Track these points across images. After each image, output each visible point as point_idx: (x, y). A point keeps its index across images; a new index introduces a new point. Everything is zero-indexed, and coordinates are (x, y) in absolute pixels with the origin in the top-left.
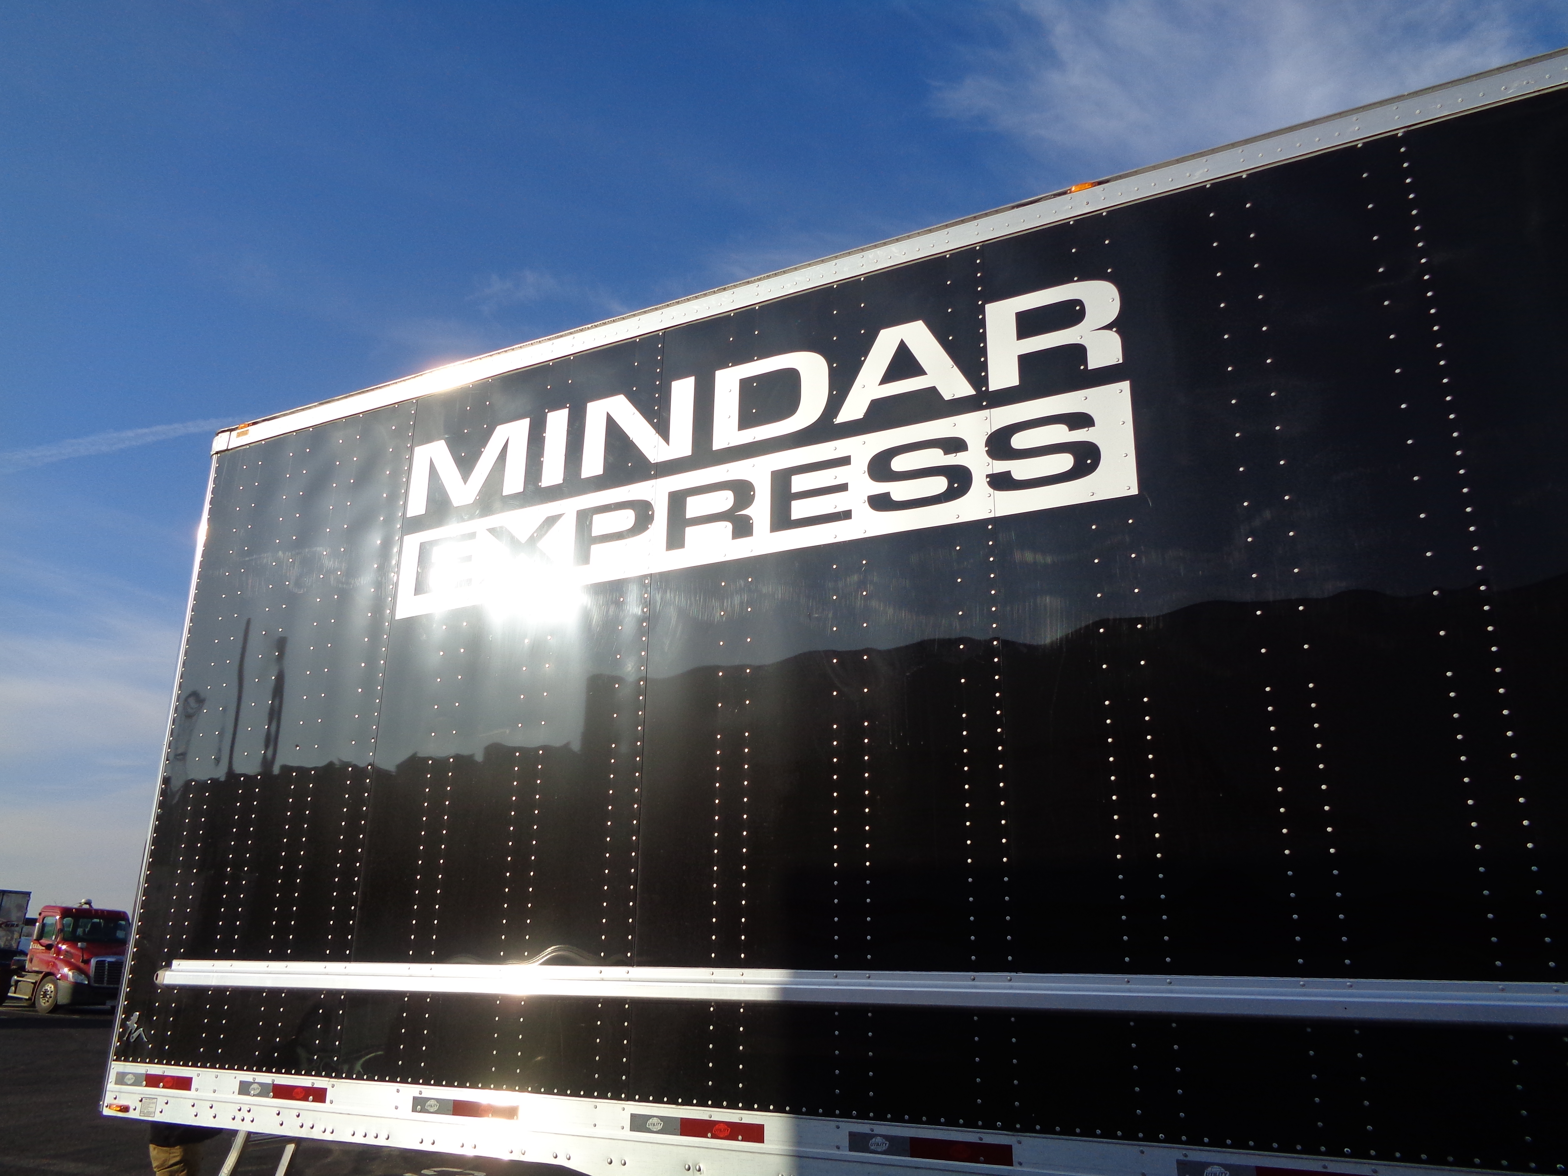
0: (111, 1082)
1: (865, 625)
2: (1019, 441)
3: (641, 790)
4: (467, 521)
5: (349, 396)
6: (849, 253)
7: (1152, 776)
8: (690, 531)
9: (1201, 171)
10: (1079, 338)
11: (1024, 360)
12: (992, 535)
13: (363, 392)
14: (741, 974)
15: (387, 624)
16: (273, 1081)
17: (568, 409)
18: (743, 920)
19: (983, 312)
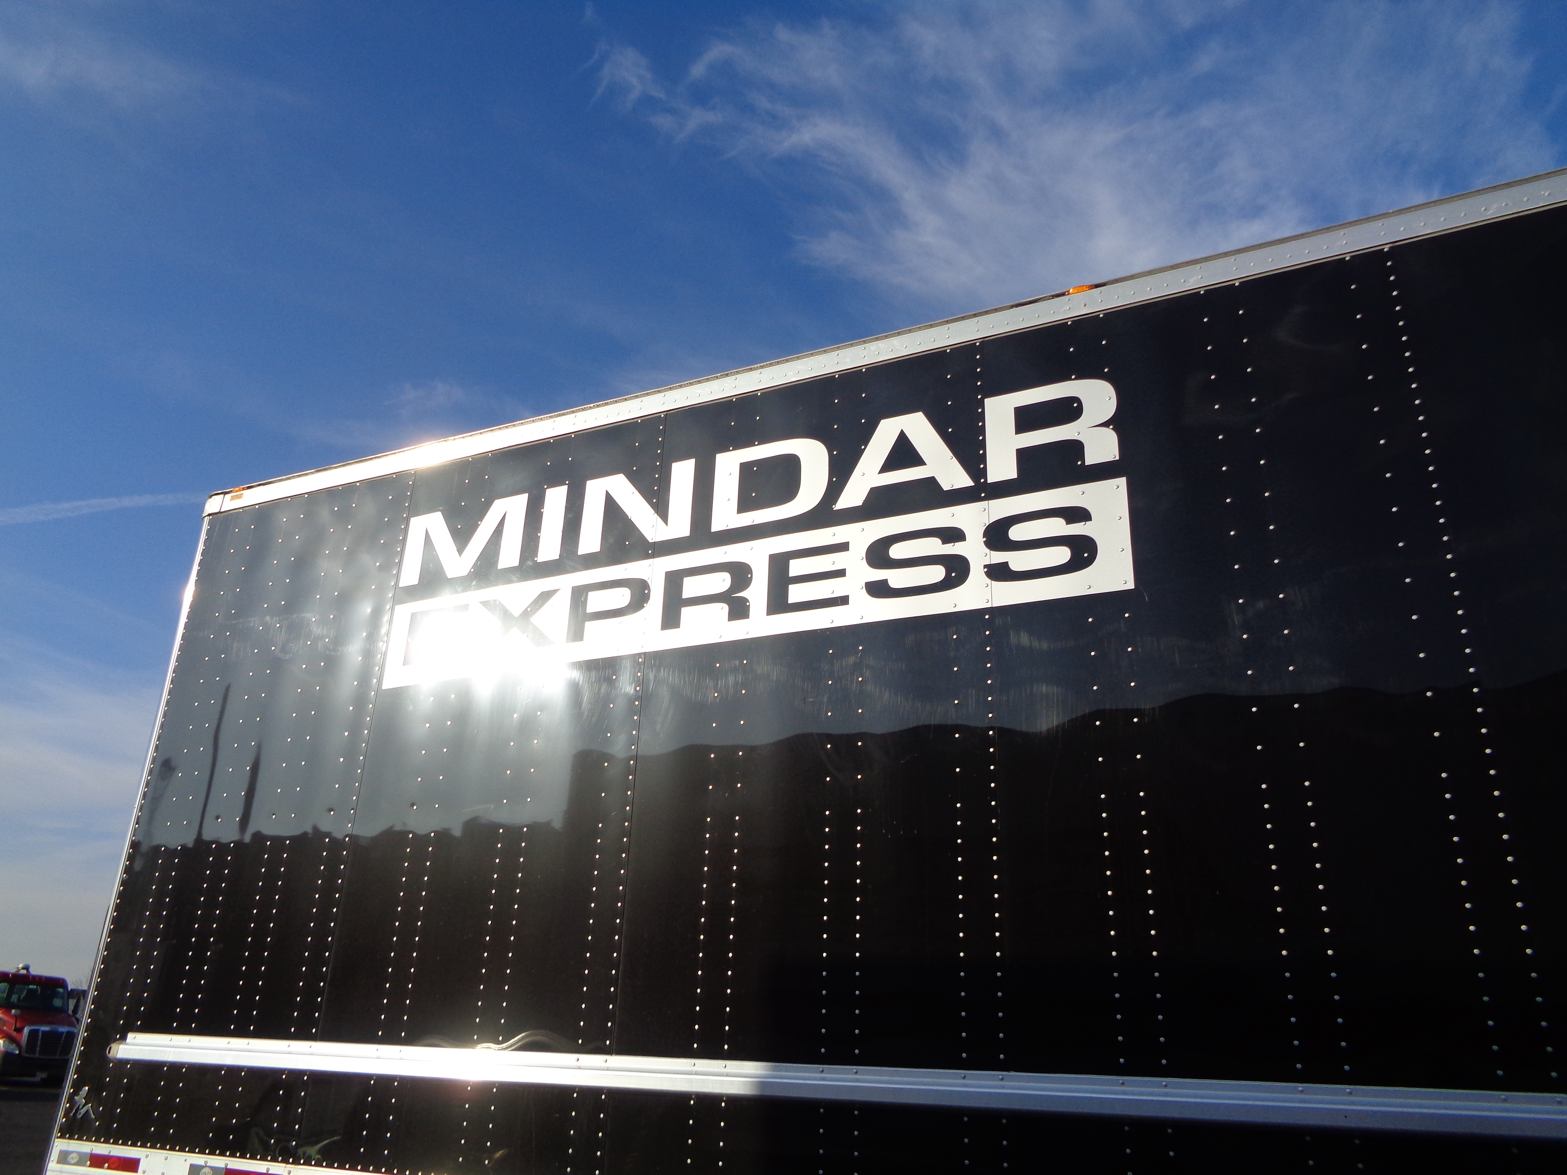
0: (52, 1161)
1: (860, 711)
2: (1017, 533)
3: (626, 871)
4: (460, 593)
5: (347, 464)
6: (851, 344)
7: (1148, 872)
8: (685, 611)
9: (1195, 278)
10: (1076, 434)
11: (1023, 455)
12: (989, 624)
13: (361, 461)
14: (724, 1066)
15: (373, 693)
16: (227, 1165)
17: (567, 486)
18: (728, 1009)
19: (983, 407)
